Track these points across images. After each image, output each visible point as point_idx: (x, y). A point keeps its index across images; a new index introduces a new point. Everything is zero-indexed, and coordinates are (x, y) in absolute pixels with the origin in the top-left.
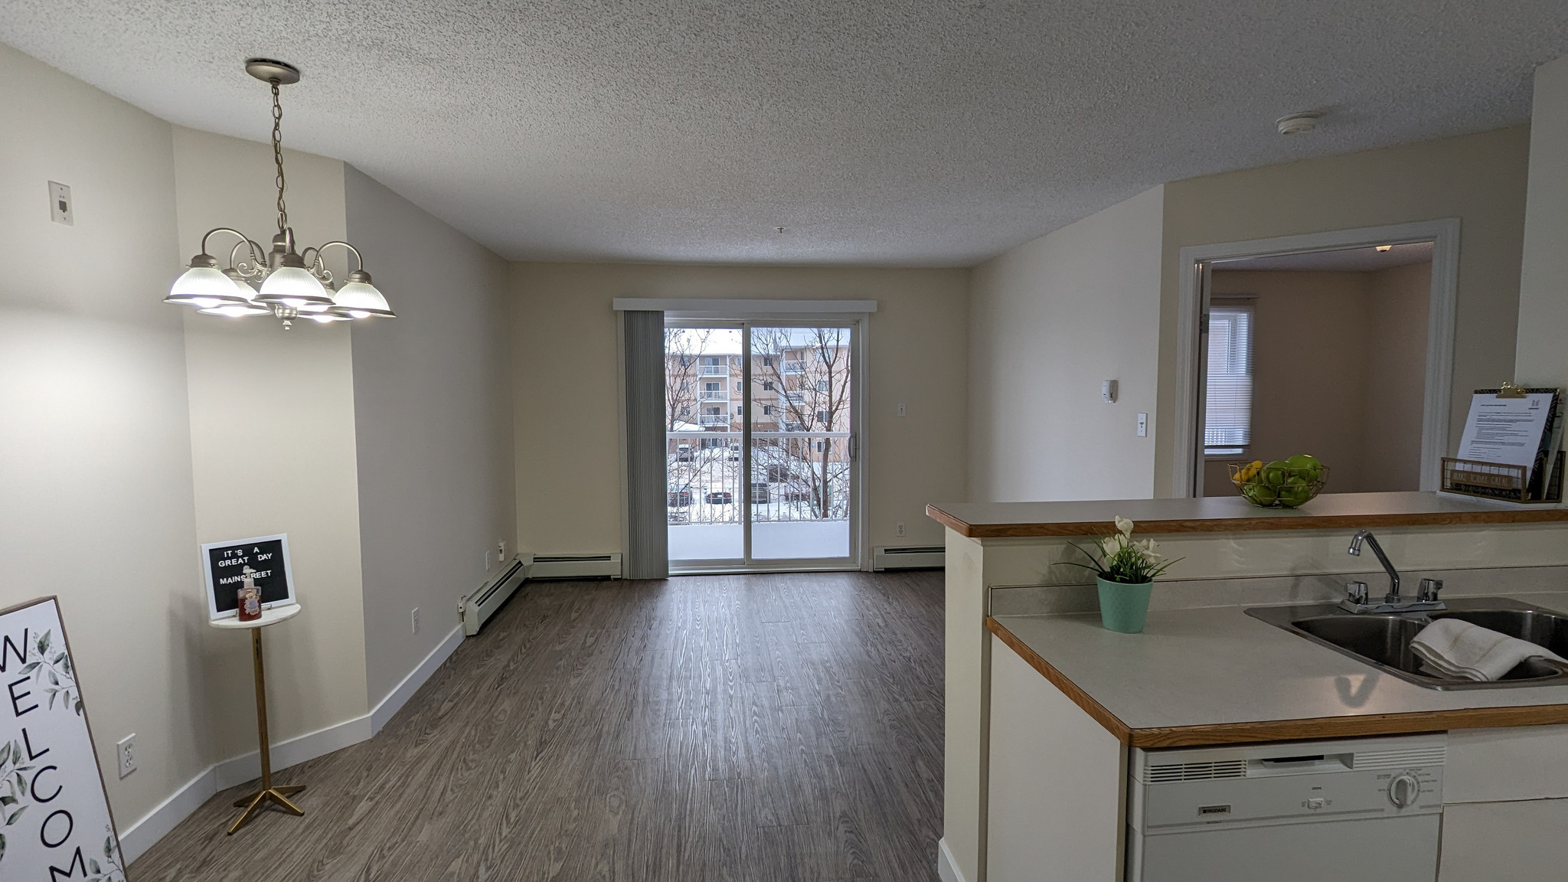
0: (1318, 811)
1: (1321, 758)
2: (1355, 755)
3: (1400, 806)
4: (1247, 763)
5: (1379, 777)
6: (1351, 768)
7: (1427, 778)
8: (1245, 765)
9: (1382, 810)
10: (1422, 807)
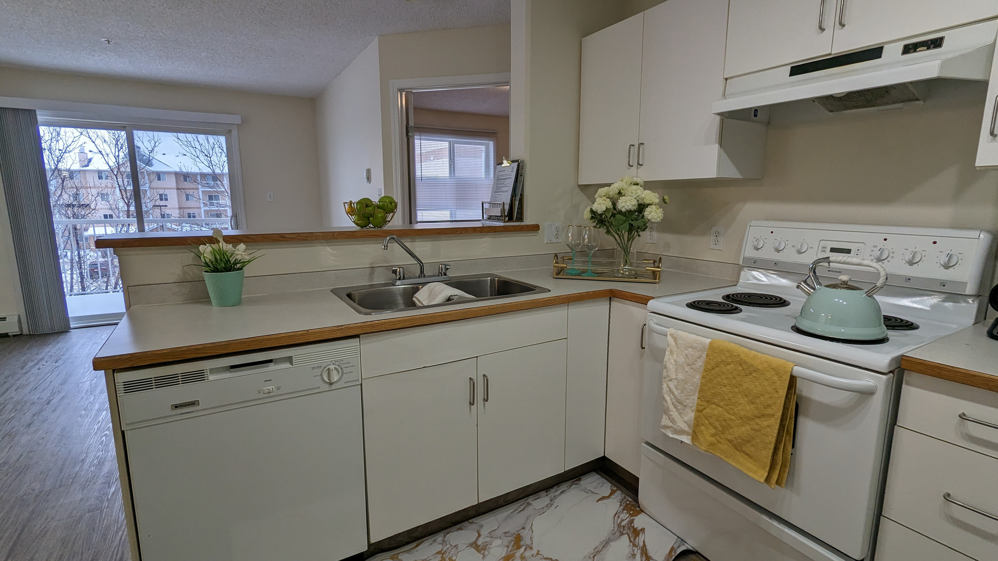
0: (271, 395)
1: (270, 361)
2: (294, 357)
3: (331, 384)
4: (208, 371)
5: (313, 368)
6: (292, 365)
7: (347, 365)
8: (207, 372)
9: (319, 388)
10: (345, 383)
